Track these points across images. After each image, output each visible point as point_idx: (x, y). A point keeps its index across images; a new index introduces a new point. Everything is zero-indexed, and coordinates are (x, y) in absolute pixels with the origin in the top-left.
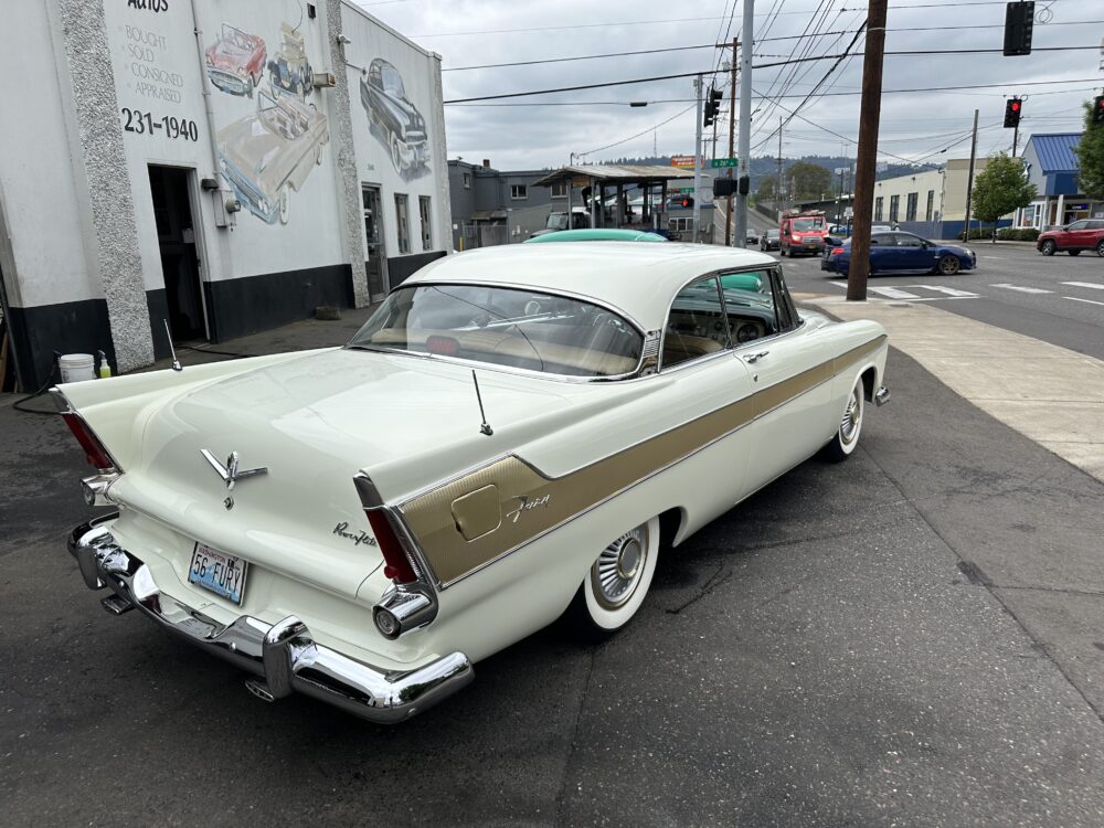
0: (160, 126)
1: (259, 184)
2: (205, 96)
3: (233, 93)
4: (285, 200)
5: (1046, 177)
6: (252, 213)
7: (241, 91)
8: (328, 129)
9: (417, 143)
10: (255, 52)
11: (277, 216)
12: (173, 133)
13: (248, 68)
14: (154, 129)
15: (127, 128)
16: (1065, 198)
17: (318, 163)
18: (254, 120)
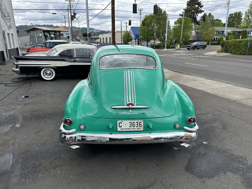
5: (134, 35)
9: (9, 20)
16: (137, 39)
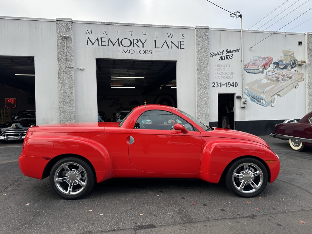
0: (224, 85)
1: (262, 96)
2: (242, 76)
3: (254, 73)
4: (274, 100)
6: (257, 103)
7: (258, 72)
8: (304, 77)
10: (267, 61)
11: (270, 104)
12: (228, 86)
13: (263, 66)
14: (222, 86)
15: (213, 87)
17: (296, 88)
18: (263, 79)
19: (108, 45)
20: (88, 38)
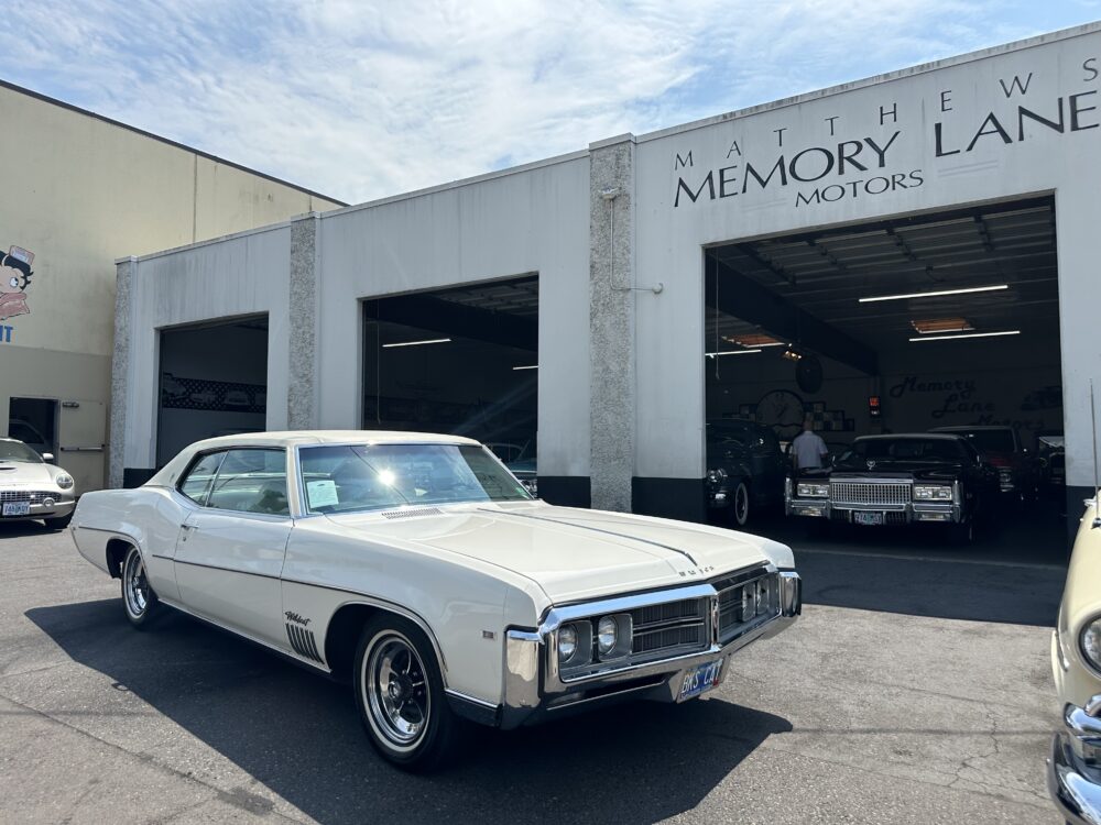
19: (744, 191)
20: (681, 182)
